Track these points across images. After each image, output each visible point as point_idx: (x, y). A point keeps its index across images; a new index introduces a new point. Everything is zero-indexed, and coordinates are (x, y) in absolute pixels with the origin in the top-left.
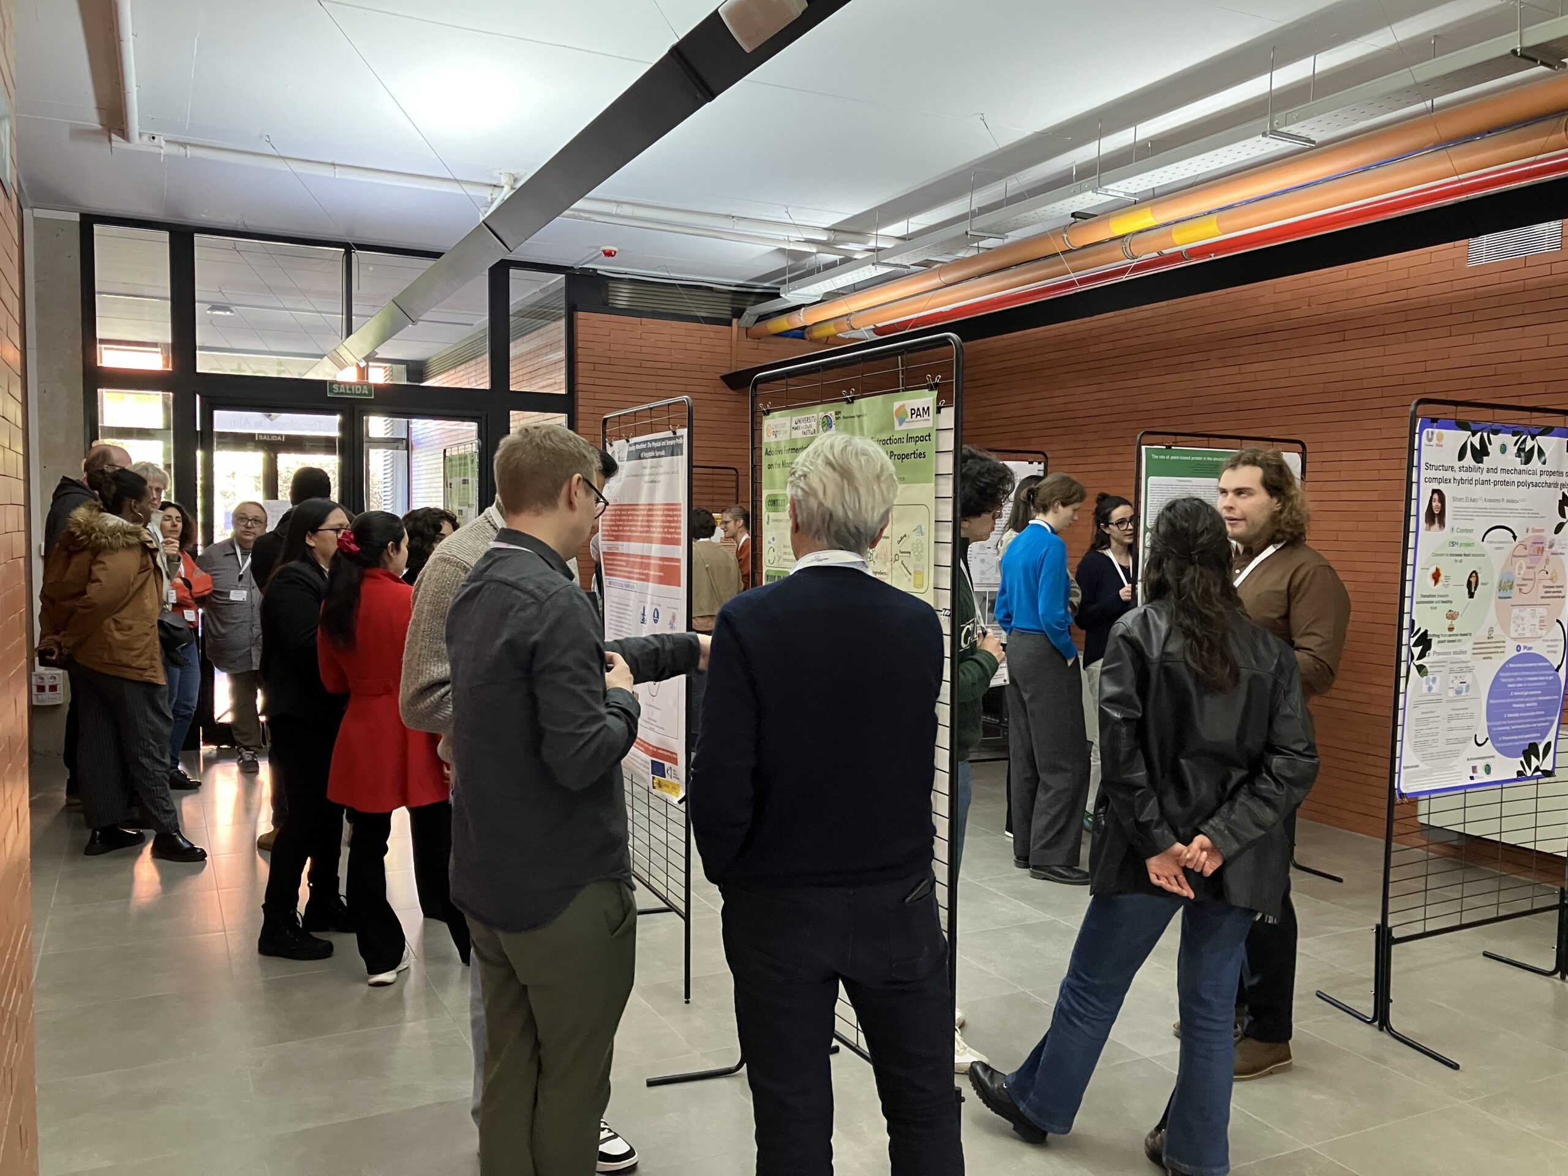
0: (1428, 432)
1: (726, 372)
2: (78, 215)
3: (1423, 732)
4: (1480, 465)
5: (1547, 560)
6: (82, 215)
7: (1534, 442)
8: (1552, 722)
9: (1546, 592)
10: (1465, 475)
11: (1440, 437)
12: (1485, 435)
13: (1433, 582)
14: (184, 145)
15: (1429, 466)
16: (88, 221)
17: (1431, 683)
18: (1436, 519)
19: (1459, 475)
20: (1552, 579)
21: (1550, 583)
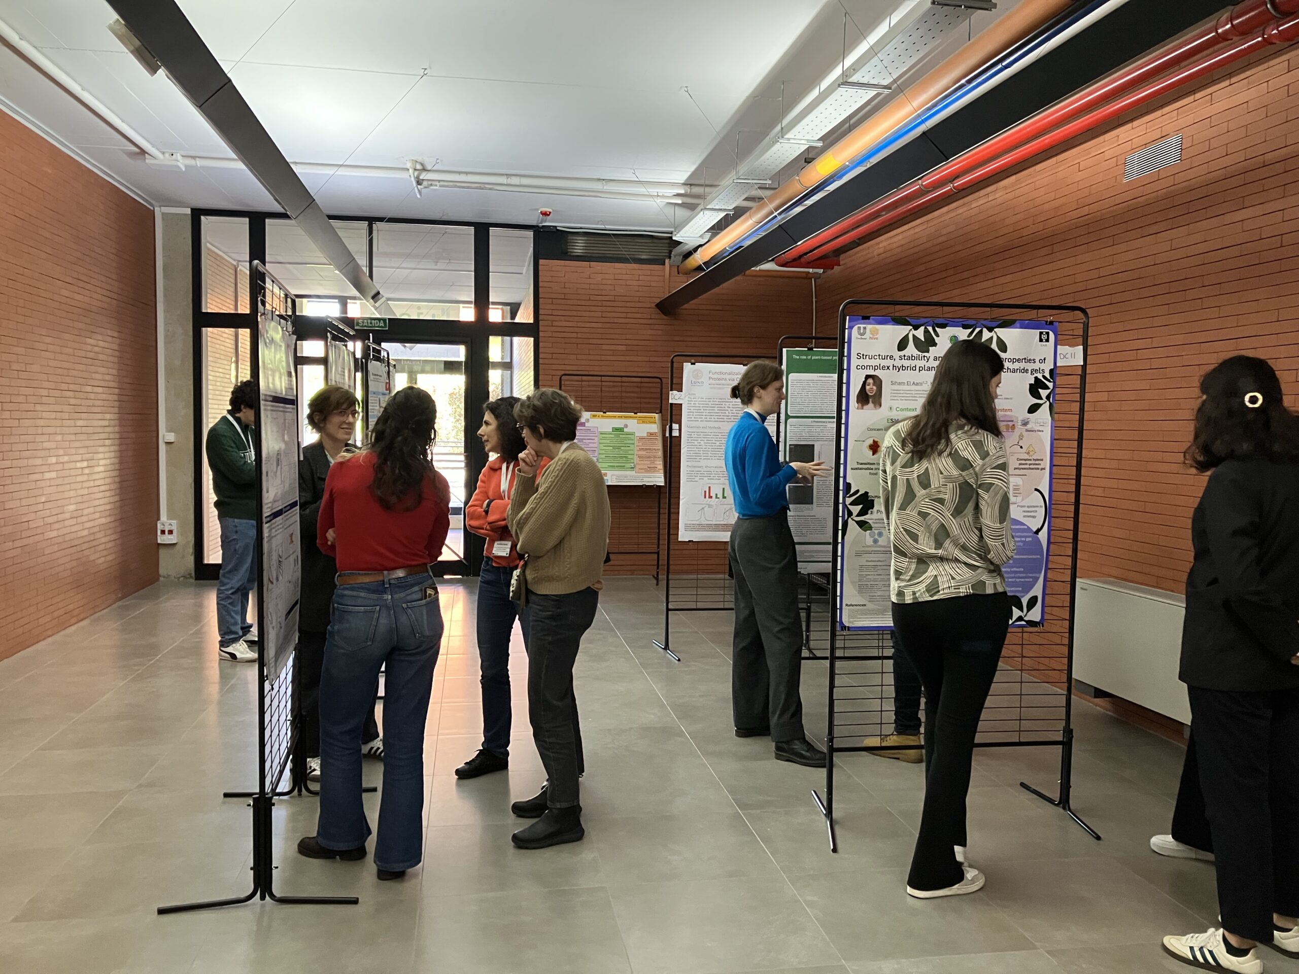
0: (859, 328)
1: (658, 301)
2: (189, 209)
3: (868, 577)
4: (926, 354)
5: (1021, 437)
6: (193, 210)
7: (993, 334)
8: (1037, 579)
9: (1020, 464)
10: (906, 363)
11: (875, 332)
12: (930, 329)
13: (871, 453)
14: (194, 157)
15: (860, 356)
16: (197, 214)
17: (876, 537)
18: (871, 400)
19: (898, 363)
20: (1028, 453)
21: (1026, 457)
